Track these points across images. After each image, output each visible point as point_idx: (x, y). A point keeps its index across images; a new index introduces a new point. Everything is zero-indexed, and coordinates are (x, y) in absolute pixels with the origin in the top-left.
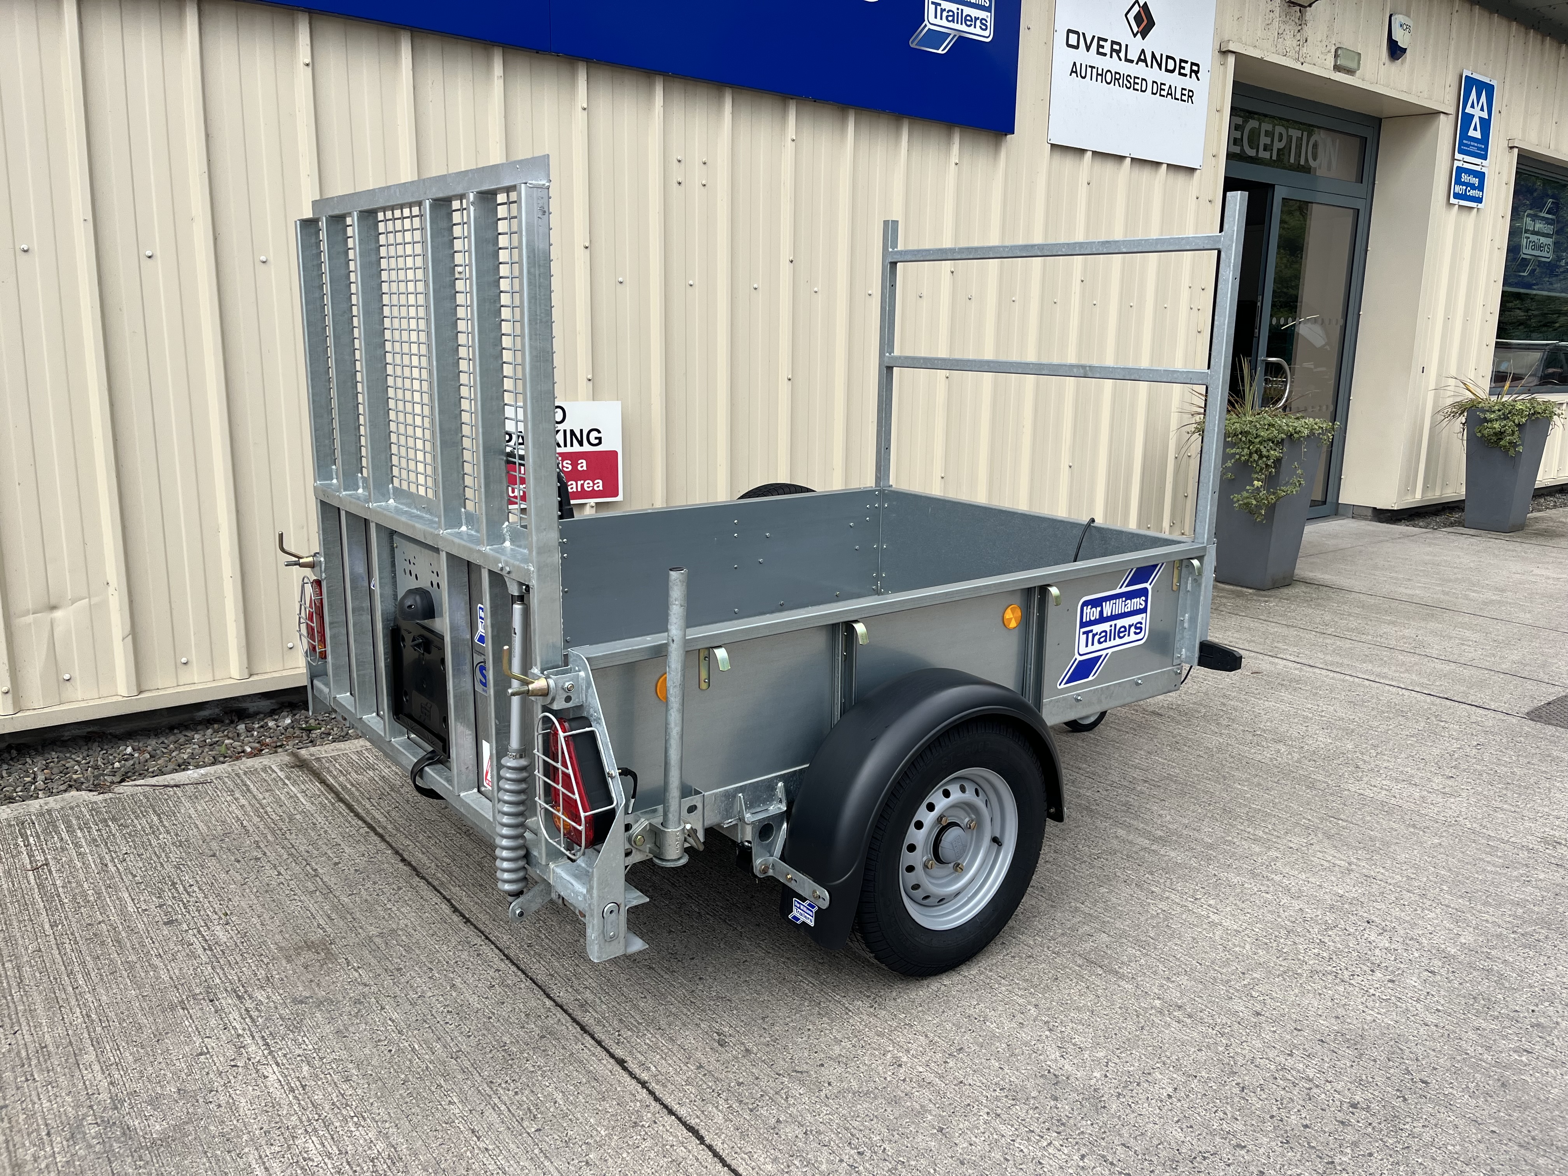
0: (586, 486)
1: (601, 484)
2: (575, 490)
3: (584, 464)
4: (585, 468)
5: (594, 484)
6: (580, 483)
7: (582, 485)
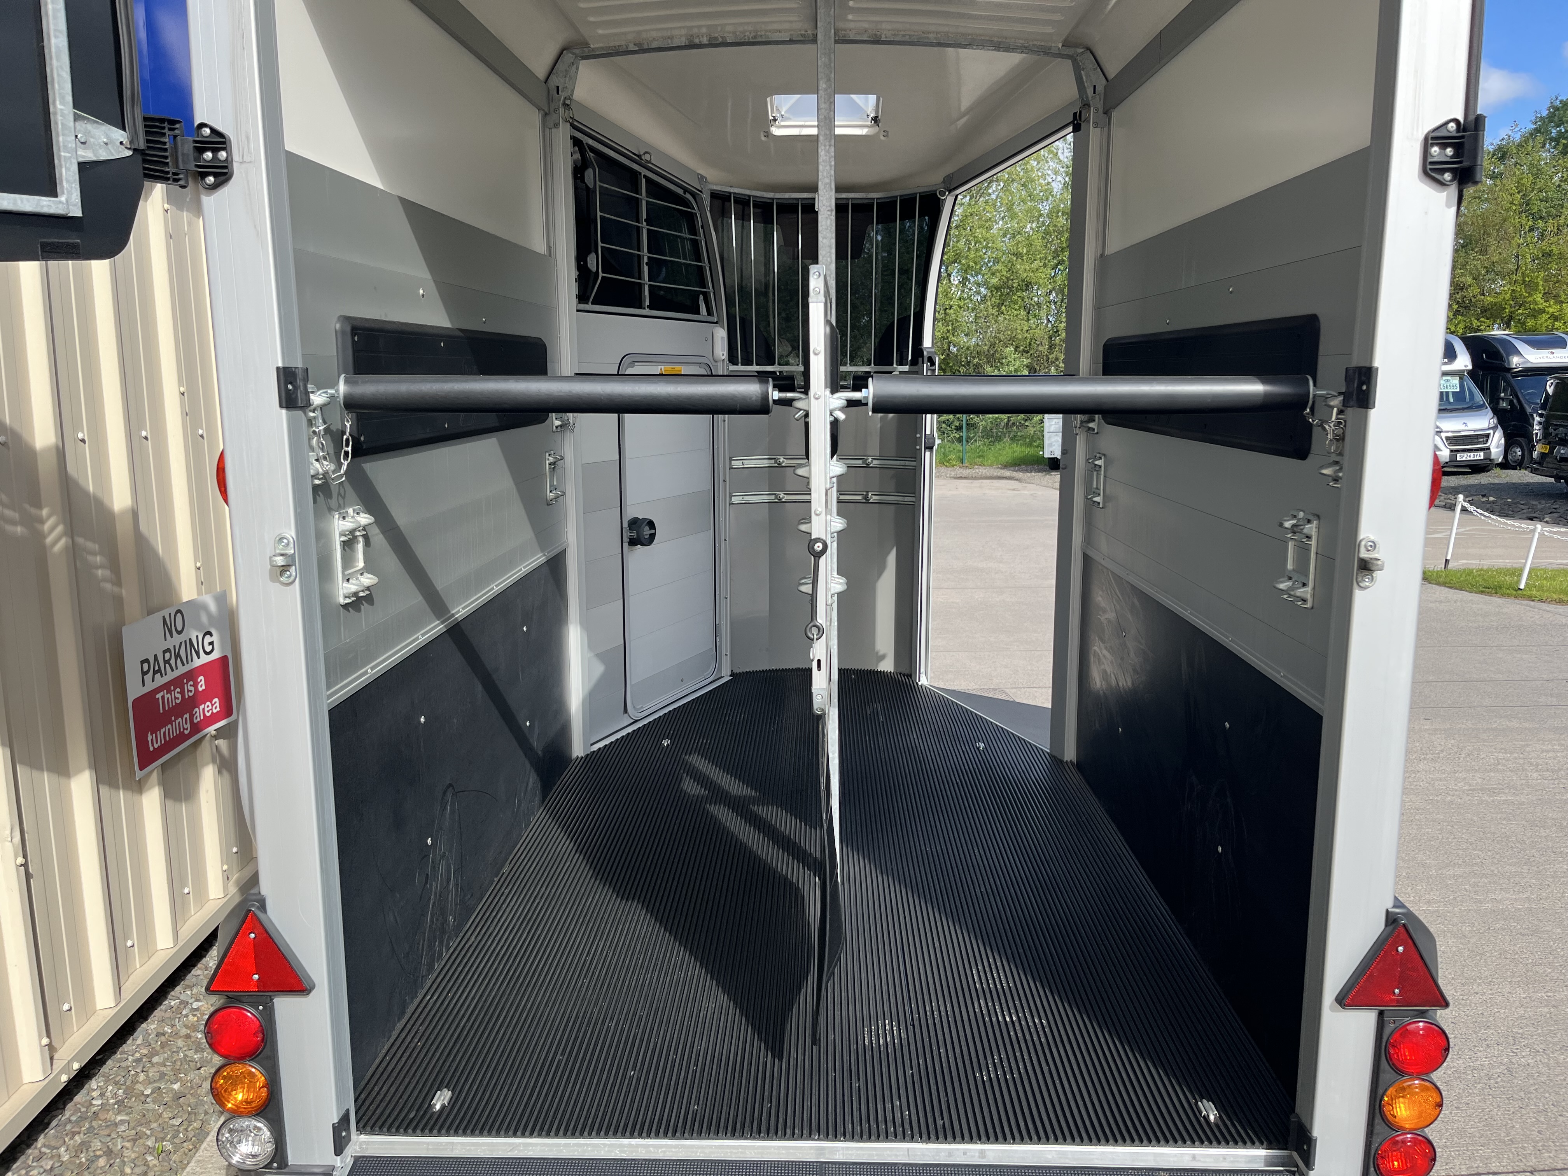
0: (206, 709)
1: (217, 704)
2: (199, 719)
3: (203, 682)
4: (204, 687)
5: (212, 705)
6: (202, 707)
7: (204, 709)
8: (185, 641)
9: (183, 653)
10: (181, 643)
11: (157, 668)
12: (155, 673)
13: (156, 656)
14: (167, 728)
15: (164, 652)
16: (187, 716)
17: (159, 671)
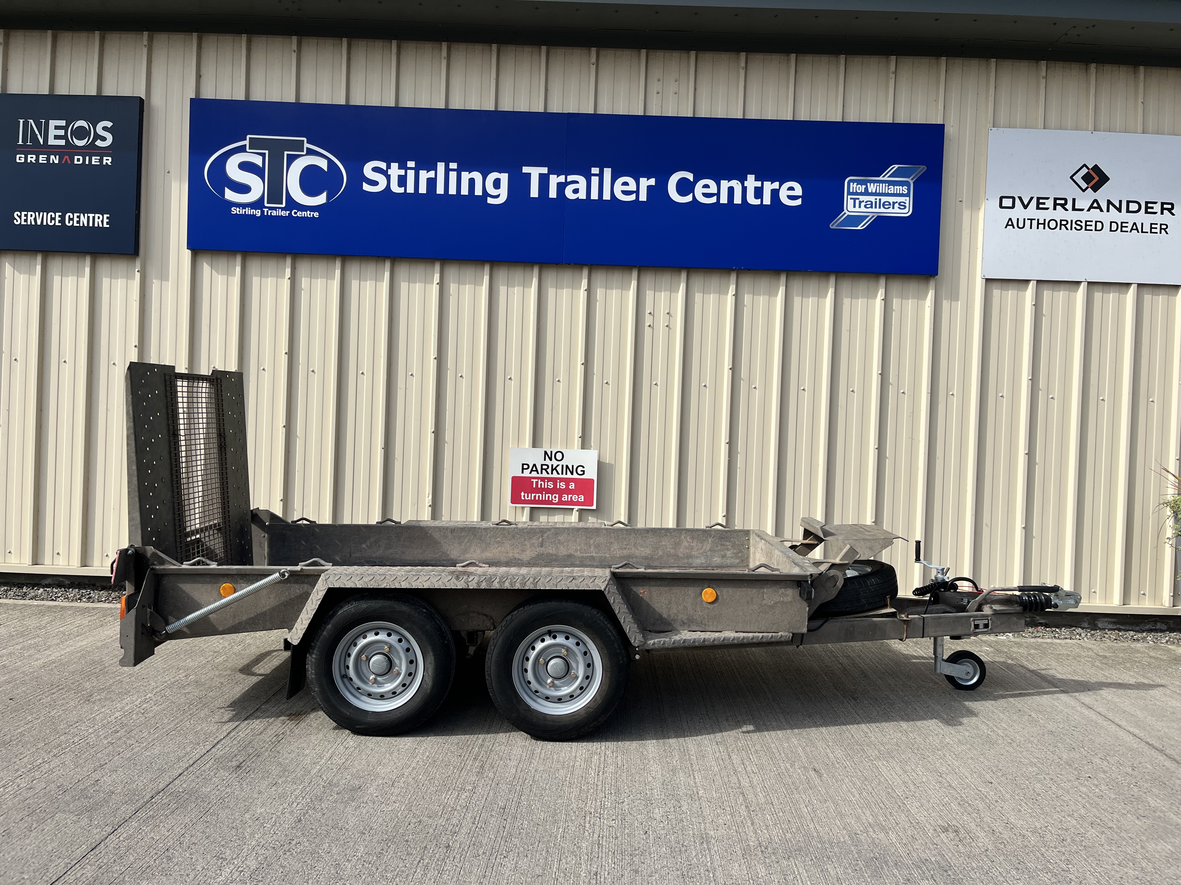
0: (573, 498)
1: (583, 498)
2: (566, 500)
3: (573, 485)
4: (573, 488)
6: (570, 496)
8: (563, 466)
9: (559, 469)
10: (558, 465)
11: (534, 469)
12: (532, 470)
13: (534, 465)
14: (537, 495)
15: (542, 465)
16: (557, 496)
17: (537, 471)
